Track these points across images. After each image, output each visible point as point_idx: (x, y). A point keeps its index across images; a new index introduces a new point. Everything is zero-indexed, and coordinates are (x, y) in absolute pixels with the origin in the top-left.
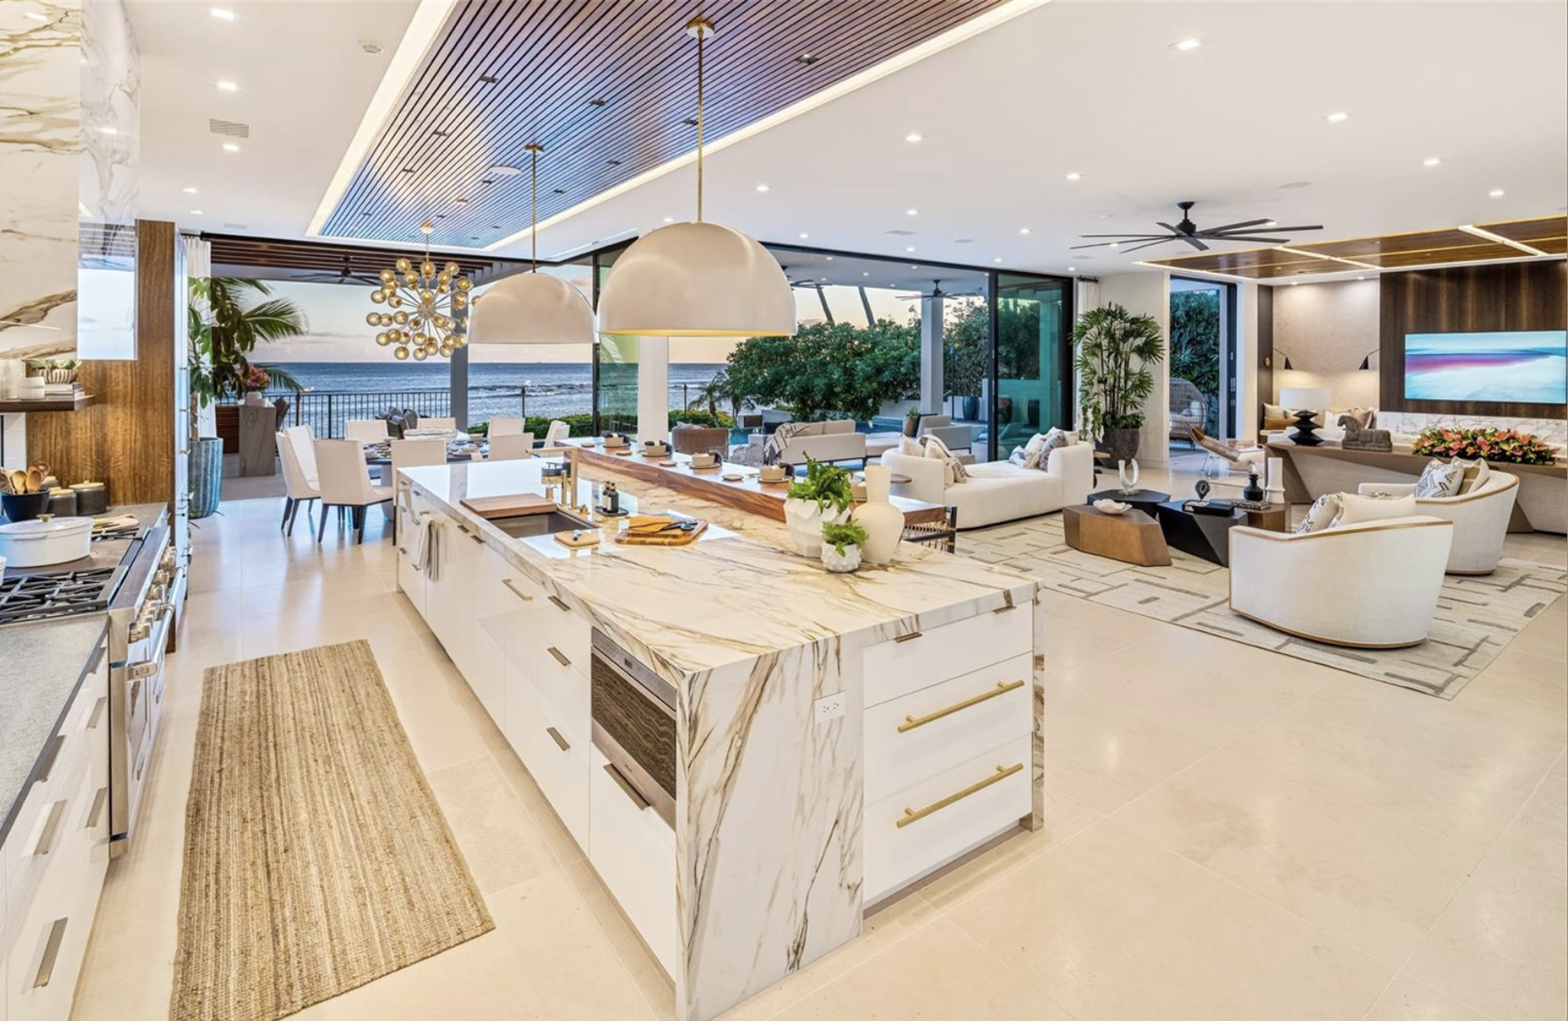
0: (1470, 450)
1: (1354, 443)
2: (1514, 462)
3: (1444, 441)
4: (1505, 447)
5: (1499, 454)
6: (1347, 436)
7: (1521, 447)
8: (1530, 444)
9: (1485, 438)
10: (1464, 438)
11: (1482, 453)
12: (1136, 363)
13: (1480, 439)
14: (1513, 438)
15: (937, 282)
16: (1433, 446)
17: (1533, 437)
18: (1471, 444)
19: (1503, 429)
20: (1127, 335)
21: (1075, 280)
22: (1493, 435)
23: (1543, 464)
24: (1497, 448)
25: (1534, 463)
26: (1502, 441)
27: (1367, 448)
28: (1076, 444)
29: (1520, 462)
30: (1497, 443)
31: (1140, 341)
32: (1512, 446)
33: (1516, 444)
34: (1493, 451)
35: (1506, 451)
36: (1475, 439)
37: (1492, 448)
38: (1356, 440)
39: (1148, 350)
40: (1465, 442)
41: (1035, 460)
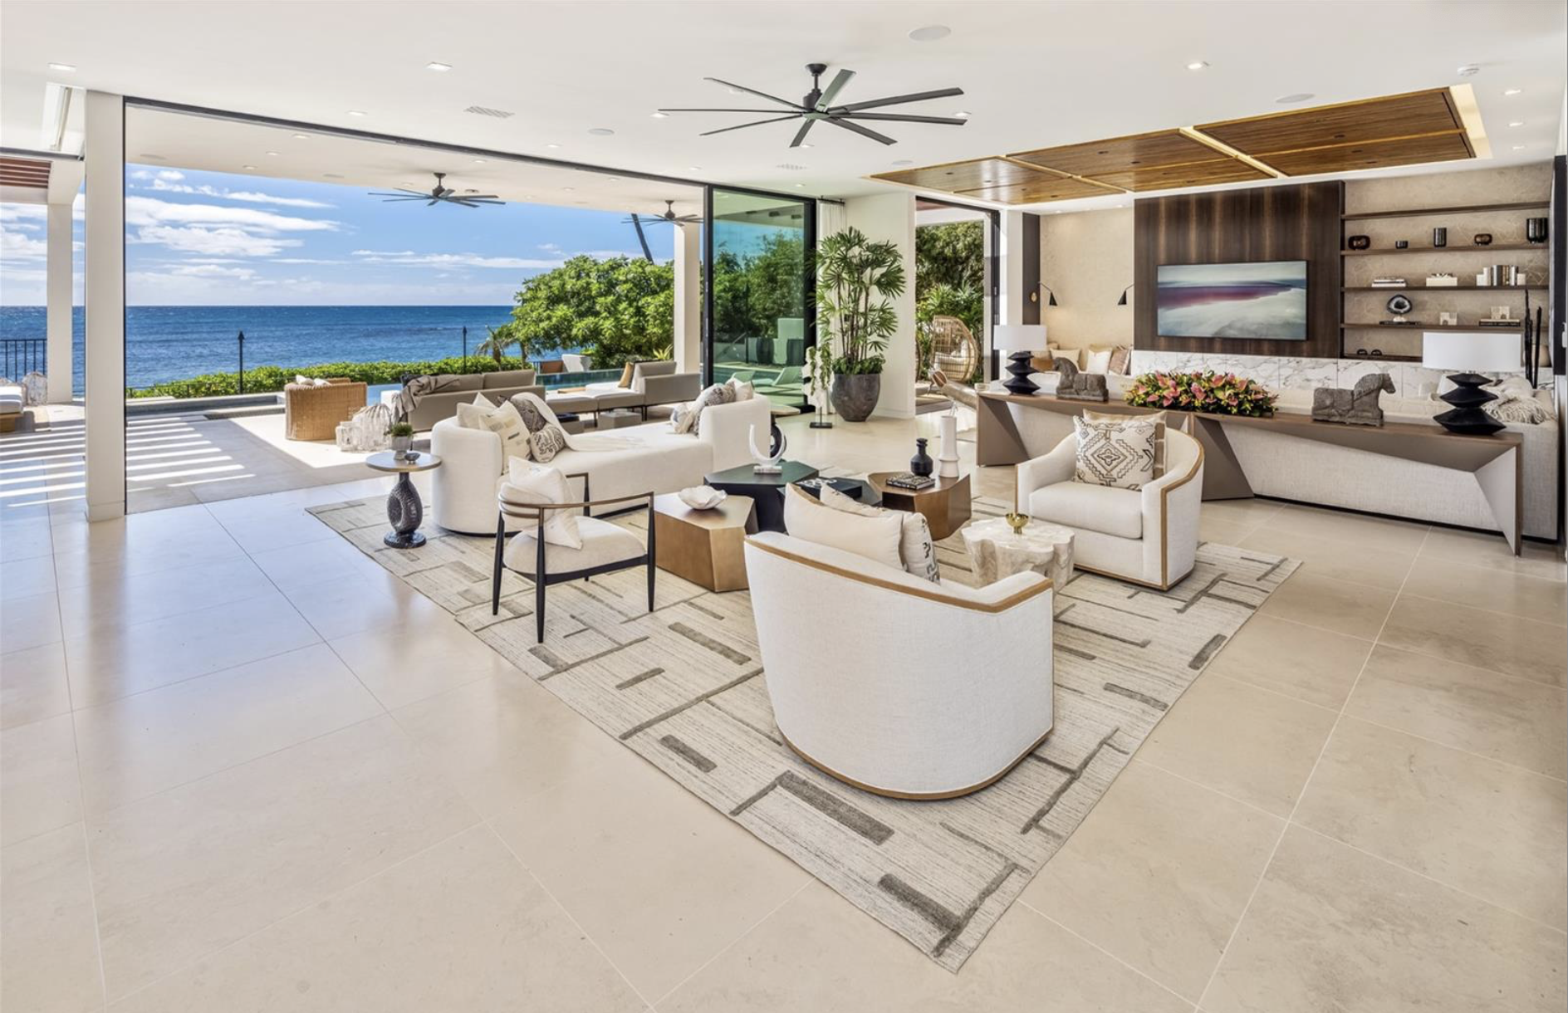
0: (1184, 399)
1: (1068, 391)
2: (1229, 413)
3: (1159, 388)
4: (1220, 395)
5: (1214, 404)
6: (1062, 383)
7: (1236, 395)
8: (1247, 391)
9: (1200, 384)
10: (1179, 384)
11: (1197, 403)
12: (876, 297)
13: (1195, 385)
14: (1230, 384)
15: (670, 202)
16: (1147, 394)
17: (1252, 382)
18: (1186, 392)
19: (1220, 372)
20: (864, 264)
21: (818, 202)
22: (1209, 380)
23: (1261, 416)
24: (1212, 396)
25: (1249, 415)
26: (1218, 388)
27: (1080, 397)
28: (750, 397)
29: (1235, 414)
30: (1212, 390)
31: (878, 272)
32: (1227, 393)
33: (1231, 391)
34: (1207, 401)
35: (1221, 400)
36: (1189, 385)
37: (1207, 397)
38: (1071, 387)
39: (890, 283)
40: (1180, 389)
41: (688, 422)
